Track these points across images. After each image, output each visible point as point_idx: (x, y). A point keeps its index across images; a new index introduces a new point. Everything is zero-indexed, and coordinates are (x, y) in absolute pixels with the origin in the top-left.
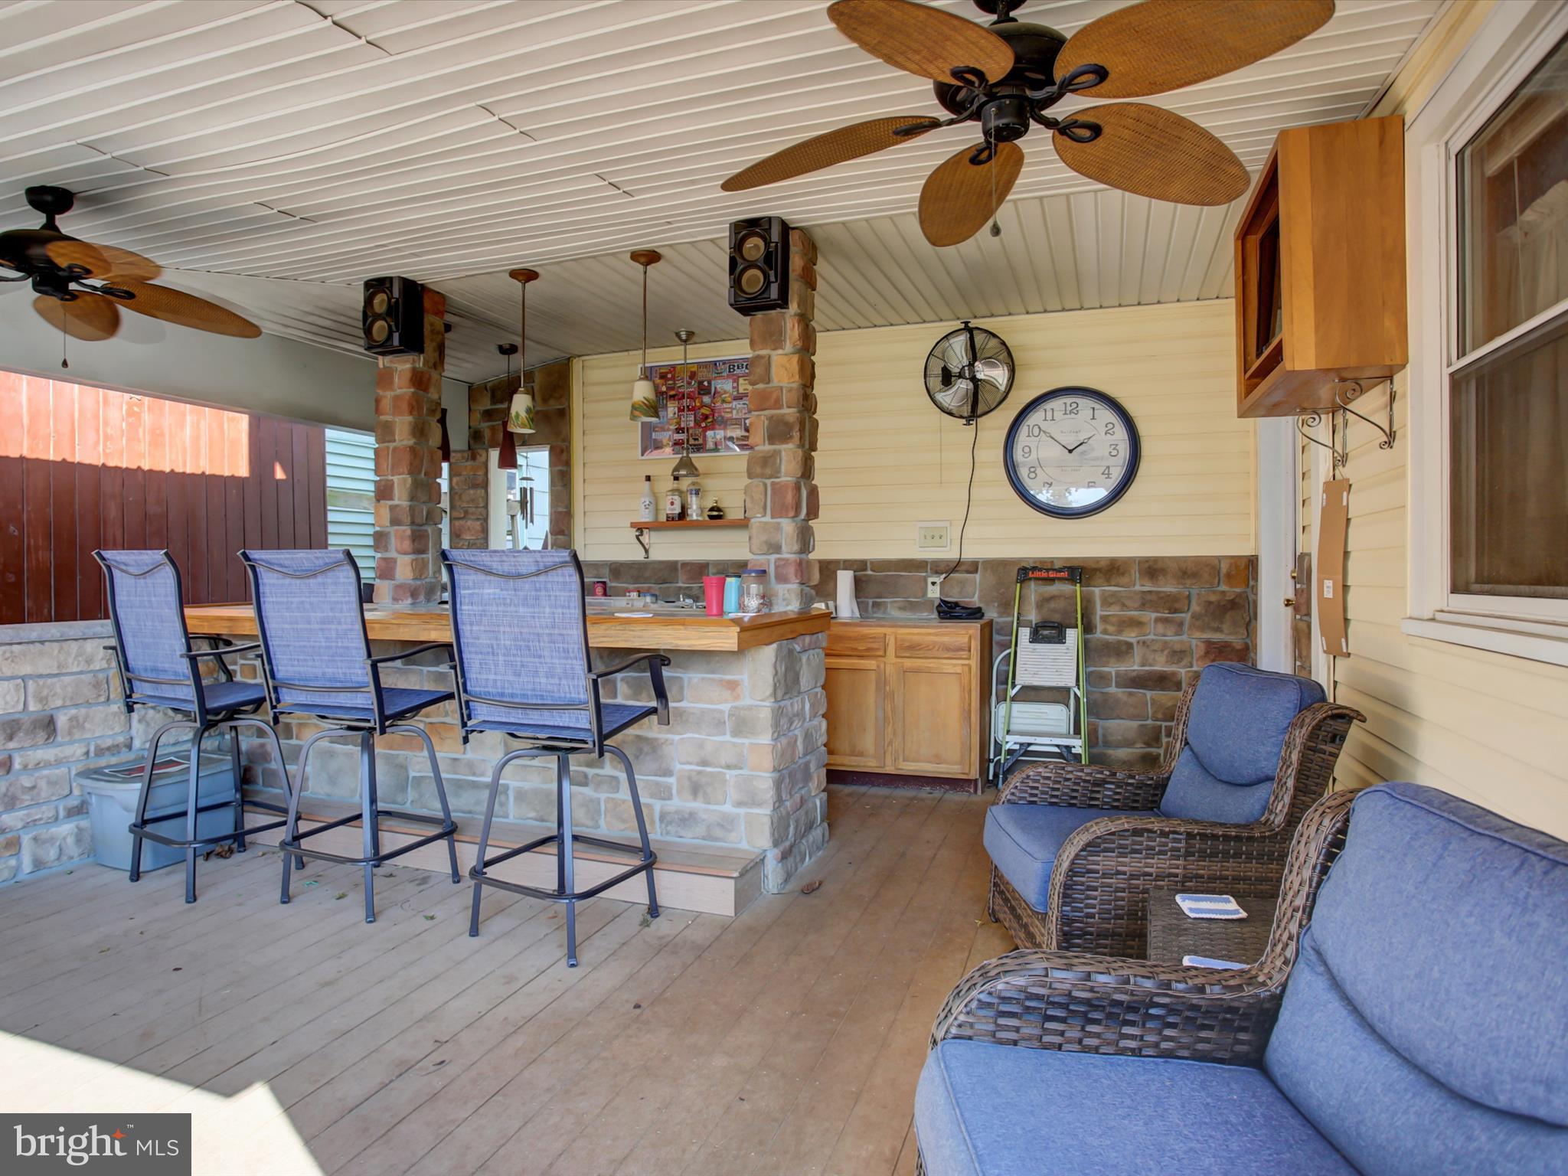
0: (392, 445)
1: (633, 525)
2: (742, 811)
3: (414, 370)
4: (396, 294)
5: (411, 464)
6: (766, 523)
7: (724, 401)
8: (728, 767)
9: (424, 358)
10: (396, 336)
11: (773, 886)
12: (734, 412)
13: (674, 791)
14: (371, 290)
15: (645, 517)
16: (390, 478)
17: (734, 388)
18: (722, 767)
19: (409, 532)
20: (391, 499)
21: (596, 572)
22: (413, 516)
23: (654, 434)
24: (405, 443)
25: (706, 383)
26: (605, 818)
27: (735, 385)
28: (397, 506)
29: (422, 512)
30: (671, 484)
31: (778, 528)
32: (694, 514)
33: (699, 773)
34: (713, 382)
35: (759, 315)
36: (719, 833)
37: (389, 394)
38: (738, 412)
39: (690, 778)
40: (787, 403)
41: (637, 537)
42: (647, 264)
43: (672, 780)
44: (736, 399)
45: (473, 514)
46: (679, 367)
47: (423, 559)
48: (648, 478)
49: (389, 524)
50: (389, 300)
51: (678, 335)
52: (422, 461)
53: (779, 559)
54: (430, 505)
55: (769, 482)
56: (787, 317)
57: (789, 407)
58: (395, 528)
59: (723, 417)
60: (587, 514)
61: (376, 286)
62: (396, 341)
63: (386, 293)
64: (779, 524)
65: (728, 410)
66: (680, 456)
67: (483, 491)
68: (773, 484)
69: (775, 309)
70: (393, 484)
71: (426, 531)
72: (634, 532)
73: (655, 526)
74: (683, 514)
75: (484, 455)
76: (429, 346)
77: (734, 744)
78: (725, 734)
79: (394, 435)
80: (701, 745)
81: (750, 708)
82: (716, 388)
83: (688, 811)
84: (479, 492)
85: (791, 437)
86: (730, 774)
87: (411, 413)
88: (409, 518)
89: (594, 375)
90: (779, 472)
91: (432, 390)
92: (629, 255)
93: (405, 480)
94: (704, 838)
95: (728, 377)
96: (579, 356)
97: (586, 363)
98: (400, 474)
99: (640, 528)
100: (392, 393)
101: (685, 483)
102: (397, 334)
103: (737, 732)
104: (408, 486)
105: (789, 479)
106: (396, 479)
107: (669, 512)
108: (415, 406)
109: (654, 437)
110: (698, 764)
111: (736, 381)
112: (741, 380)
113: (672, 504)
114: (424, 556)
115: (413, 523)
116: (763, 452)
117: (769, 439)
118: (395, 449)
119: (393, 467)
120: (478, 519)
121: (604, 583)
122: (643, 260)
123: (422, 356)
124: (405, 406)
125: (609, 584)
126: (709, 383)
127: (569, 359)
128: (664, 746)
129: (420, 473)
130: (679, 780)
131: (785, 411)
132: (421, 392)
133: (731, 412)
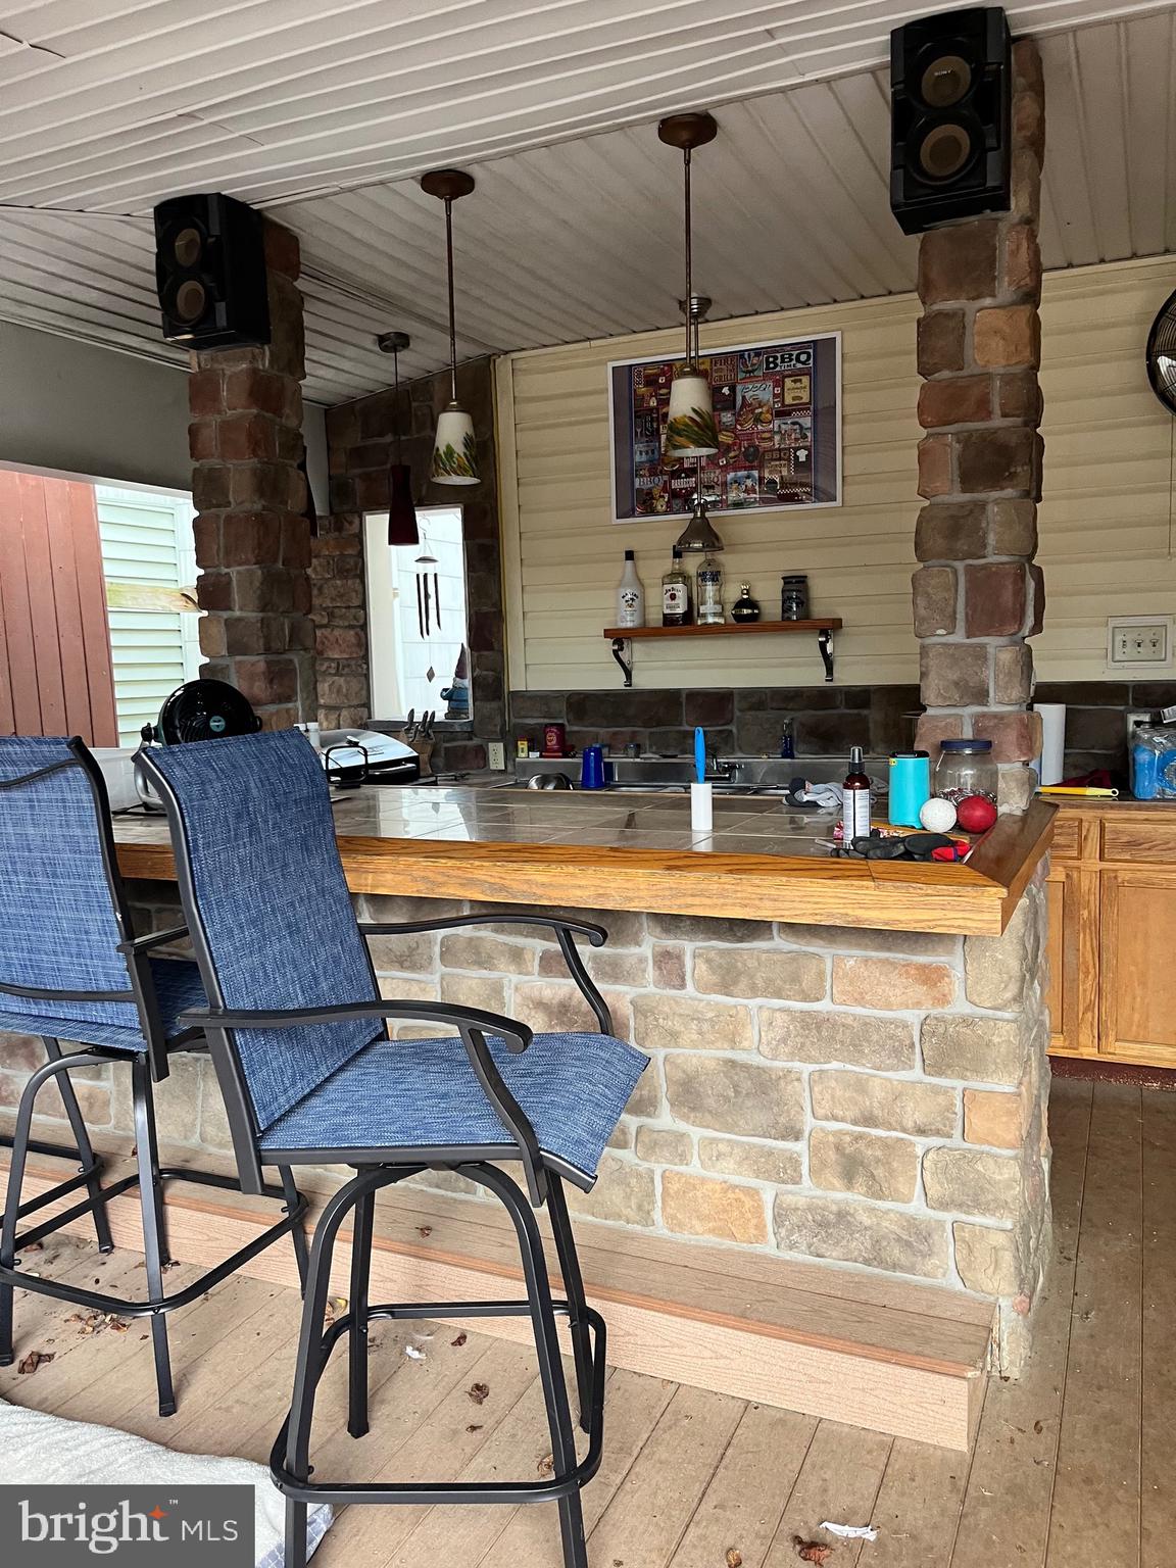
0: (224, 512)
1: (608, 633)
2: (948, 1217)
3: (254, 371)
4: (215, 230)
5: (260, 545)
6: (957, 646)
7: (758, 420)
8: (921, 1131)
9: (271, 352)
10: (221, 307)
11: (1011, 1363)
12: (777, 438)
13: (805, 1170)
14: (169, 223)
15: (629, 621)
16: (225, 570)
17: (775, 396)
18: (904, 1130)
19: (262, 666)
20: (229, 608)
21: (544, 708)
22: (267, 639)
23: (637, 480)
24: (247, 506)
25: (726, 390)
26: (664, 1209)
27: (778, 390)
28: (239, 619)
29: (283, 630)
30: (668, 564)
31: (980, 655)
32: (709, 613)
33: (858, 1138)
34: (739, 388)
35: (944, 228)
36: (896, 1252)
37: (214, 420)
38: (783, 439)
39: (838, 1148)
40: (1002, 406)
41: (615, 653)
42: (688, 146)
43: (800, 1147)
44: (780, 414)
45: (342, 617)
46: (678, 364)
47: (288, 711)
48: (630, 555)
49: (224, 652)
50: (204, 239)
51: (683, 305)
52: (278, 538)
53: (984, 715)
54: (298, 615)
55: (960, 565)
56: (1003, 227)
57: (1004, 415)
58: (238, 658)
59: (756, 448)
60: (529, 615)
61: (174, 215)
62: (222, 320)
63: (196, 227)
64: (983, 646)
65: (767, 435)
66: (691, 515)
67: (358, 581)
68: (969, 569)
69: (979, 212)
70: (229, 582)
71: (291, 661)
72: (608, 645)
73: (643, 633)
74: (689, 616)
75: (357, 521)
76: (277, 329)
77: (936, 1090)
78: (912, 1068)
79: (225, 493)
80: (860, 1086)
81: (967, 1022)
82: (744, 397)
83: (834, 1208)
84: (350, 582)
85: (1013, 475)
86: (920, 1144)
87: (254, 453)
88: (261, 642)
89: (531, 384)
90: (984, 546)
91: (287, 410)
92: (655, 127)
93: (251, 573)
94: (867, 1262)
95: (765, 377)
96: (506, 353)
97: (518, 366)
98: (240, 565)
99: (619, 638)
100: (218, 418)
101: (692, 563)
102: (223, 304)
103: (935, 1067)
104: (257, 584)
105: (1004, 559)
106: (234, 572)
107: (667, 611)
108: (258, 442)
109: (637, 485)
110: (855, 1122)
111: (780, 383)
112: (788, 382)
113: (673, 597)
114: (290, 705)
115: (268, 650)
116: (949, 506)
117: (962, 482)
118: (229, 519)
119: (227, 553)
120: (351, 627)
121: (561, 727)
122: (685, 135)
123: (266, 348)
124: (242, 439)
125: (568, 728)
126: (733, 389)
127: (490, 356)
128: (782, 1083)
129: (275, 561)
130: (814, 1151)
131: (997, 422)
132: (269, 415)
133: (771, 439)
